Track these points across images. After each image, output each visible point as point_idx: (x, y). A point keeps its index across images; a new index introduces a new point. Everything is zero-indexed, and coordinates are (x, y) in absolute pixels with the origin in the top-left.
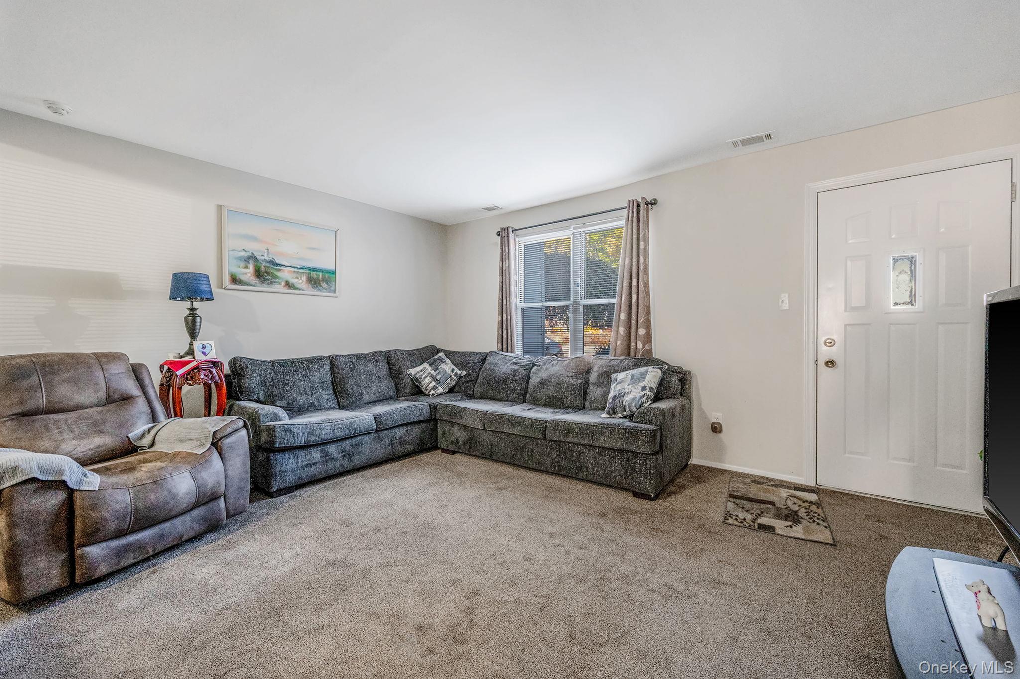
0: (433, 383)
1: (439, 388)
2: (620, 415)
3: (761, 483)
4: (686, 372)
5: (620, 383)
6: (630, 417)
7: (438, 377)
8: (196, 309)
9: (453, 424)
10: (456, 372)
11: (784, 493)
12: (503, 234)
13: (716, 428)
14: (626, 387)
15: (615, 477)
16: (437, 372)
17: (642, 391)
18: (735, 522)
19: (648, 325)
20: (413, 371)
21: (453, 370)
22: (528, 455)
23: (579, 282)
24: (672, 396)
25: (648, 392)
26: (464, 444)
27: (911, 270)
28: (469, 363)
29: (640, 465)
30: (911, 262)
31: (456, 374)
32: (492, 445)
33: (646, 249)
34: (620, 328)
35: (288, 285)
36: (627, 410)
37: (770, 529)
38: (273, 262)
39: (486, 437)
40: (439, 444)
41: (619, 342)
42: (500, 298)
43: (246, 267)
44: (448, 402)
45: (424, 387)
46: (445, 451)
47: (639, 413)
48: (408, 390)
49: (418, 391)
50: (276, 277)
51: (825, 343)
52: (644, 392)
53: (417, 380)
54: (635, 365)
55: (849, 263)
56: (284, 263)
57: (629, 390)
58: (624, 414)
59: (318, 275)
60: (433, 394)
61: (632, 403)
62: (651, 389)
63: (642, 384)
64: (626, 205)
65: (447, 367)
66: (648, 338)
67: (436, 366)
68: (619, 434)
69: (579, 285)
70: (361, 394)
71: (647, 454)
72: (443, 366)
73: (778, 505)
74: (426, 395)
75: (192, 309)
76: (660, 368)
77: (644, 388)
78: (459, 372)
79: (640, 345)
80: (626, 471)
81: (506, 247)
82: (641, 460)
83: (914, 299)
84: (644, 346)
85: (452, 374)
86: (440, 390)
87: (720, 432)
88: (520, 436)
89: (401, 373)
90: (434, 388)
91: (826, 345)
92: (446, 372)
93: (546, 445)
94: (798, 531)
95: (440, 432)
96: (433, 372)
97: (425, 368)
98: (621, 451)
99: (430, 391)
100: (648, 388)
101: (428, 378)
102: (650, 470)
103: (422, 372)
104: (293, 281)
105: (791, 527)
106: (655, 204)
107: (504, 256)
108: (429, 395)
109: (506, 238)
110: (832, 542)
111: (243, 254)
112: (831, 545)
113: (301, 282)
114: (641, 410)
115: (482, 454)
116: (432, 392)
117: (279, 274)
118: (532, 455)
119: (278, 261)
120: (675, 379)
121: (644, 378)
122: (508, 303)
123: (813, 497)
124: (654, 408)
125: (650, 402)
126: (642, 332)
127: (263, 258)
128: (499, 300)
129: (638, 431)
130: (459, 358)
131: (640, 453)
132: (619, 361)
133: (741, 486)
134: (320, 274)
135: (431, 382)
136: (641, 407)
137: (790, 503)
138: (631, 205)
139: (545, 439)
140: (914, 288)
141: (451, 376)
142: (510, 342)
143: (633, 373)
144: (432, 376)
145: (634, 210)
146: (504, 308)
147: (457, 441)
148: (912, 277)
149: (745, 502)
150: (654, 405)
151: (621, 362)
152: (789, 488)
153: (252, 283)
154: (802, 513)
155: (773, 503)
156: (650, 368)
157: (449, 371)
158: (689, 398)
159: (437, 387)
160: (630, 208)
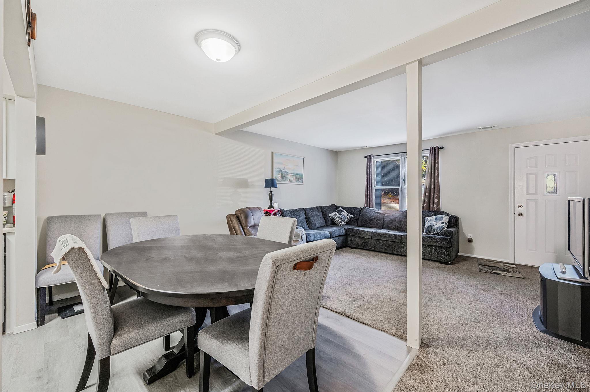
0: (340, 220)
1: (343, 222)
2: (432, 233)
3: (491, 262)
4: (457, 217)
5: (430, 221)
6: (438, 234)
7: (342, 218)
8: (272, 191)
9: (355, 237)
10: (350, 216)
11: (502, 265)
12: (369, 158)
13: (470, 240)
14: (434, 222)
15: (433, 256)
16: (341, 216)
17: (442, 224)
18: (484, 271)
19: (438, 198)
20: (331, 215)
21: (348, 215)
22: (393, 248)
23: (404, 179)
24: (453, 227)
25: (444, 224)
26: (361, 245)
27: (554, 179)
28: (354, 212)
29: (444, 251)
30: (554, 176)
31: (349, 217)
32: (375, 245)
33: (438, 167)
34: (426, 199)
35: (290, 181)
36: (436, 231)
37: (499, 274)
38: (286, 172)
39: (372, 242)
40: (348, 245)
41: (425, 205)
42: (367, 184)
43: (279, 174)
44: (350, 228)
45: (336, 221)
46: (350, 247)
47: (442, 232)
48: (329, 223)
49: (333, 223)
50: (287, 178)
51: (518, 207)
52: (443, 225)
53: (333, 219)
54: (435, 214)
55: (528, 161)
56: (289, 172)
57: (436, 224)
58: (434, 233)
59: (298, 176)
60: (341, 225)
61: (438, 229)
62: (446, 223)
63: (442, 221)
64: (429, 148)
65: (345, 213)
66: (439, 203)
67: (340, 213)
68: (435, 240)
69: (404, 180)
70: (316, 224)
71: (447, 247)
72: (343, 213)
73: (500, 267)
74: (338, 225)
75: (271, 191)
76: (448, 216)
77: (442, 223)
78: (351, 216)
79: (435, 206)
80: (438, 254)
81: (370, 163)
82: (444, 250)
83: (556, 190)
84: (437, 207)
85: (348, 217)
86: (344, 223)
87: (472, 242)
88: (389, 241)
89: (327, 216)
90: (341, 222)
91: (519, 207)
92: (345, 216)
93: (401, 245)
94: (509, 274)
95: (349, 240)
96: (339, 215)
97: (335, 214)
98: (436, 246)
99: (339, 223)
100: (444, 223)
101: (338, 218)
102: (448, 253)
103: (334, 215)
104: (291, 179)
105: (506, 273)
106: (442, 149)
107: (369, 167)
108: (339, 225)
109: (370, 159)
110: (523, 277)
111: (278, 169)
112: (523, 278)
113: (293, 179)
114: (443, 231)
115: (370, 248)
116: (340, 224)
117: (287, 176)
118: (395, 248)
119: (287, 172)
120: (453, 220)
121: (442, 219)
122: (371, 187)
123: (514, 266)
124: (449, 231)
125: (446, 228)
126: (436, 200)
127: (283, 170)
128: (366, 185)
129: (443, 239)
130: (350, 210)
131: (444, 247)
132: (427, 212)
133: (483, 262)
134: (299, 176)
135: (339, 220)
136: (442, 230)
137: (504, 267)
138: (431, 149)
139: (401, 242)
140: (556, 186)
141: (347, 217)
142: (371, 203)
143: (436, 217)
144: (339, 217)
145: (433, 151)
146: (368, 188)
147: (358, 244)
148: (555, 182)
149: (486, 266)
150: (448, 229)
151: (428, 213)
152: (504, 263)
153: (280, 180)
154: (510, 270)
155: (498, 267)
156: (444, 215)
157: (346, 215)
158: (458, 228)
159: (342, 222)
160: (431, 150)
